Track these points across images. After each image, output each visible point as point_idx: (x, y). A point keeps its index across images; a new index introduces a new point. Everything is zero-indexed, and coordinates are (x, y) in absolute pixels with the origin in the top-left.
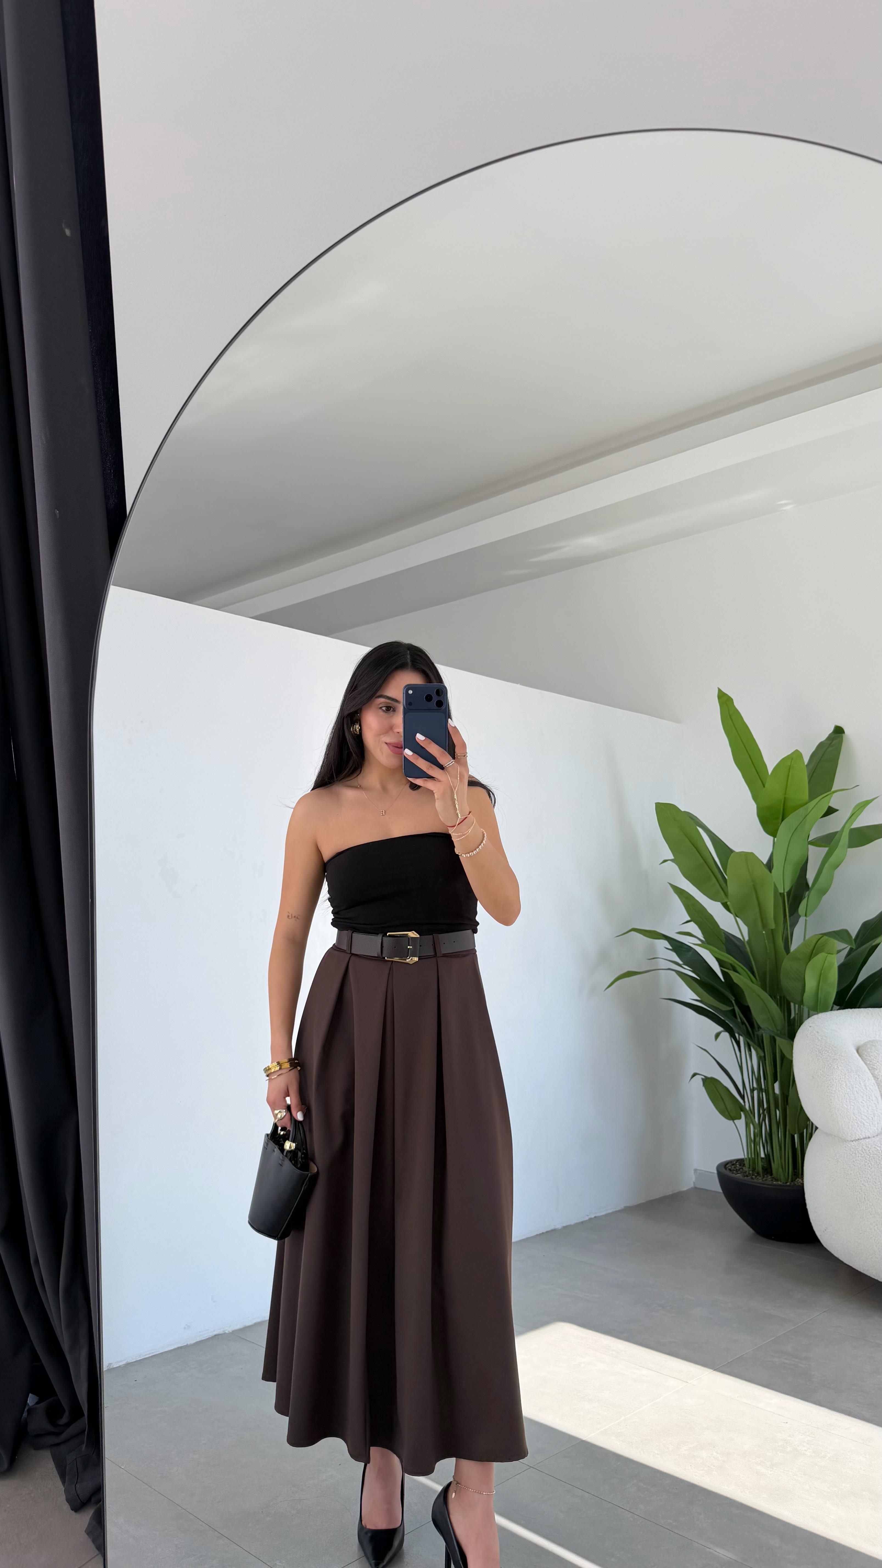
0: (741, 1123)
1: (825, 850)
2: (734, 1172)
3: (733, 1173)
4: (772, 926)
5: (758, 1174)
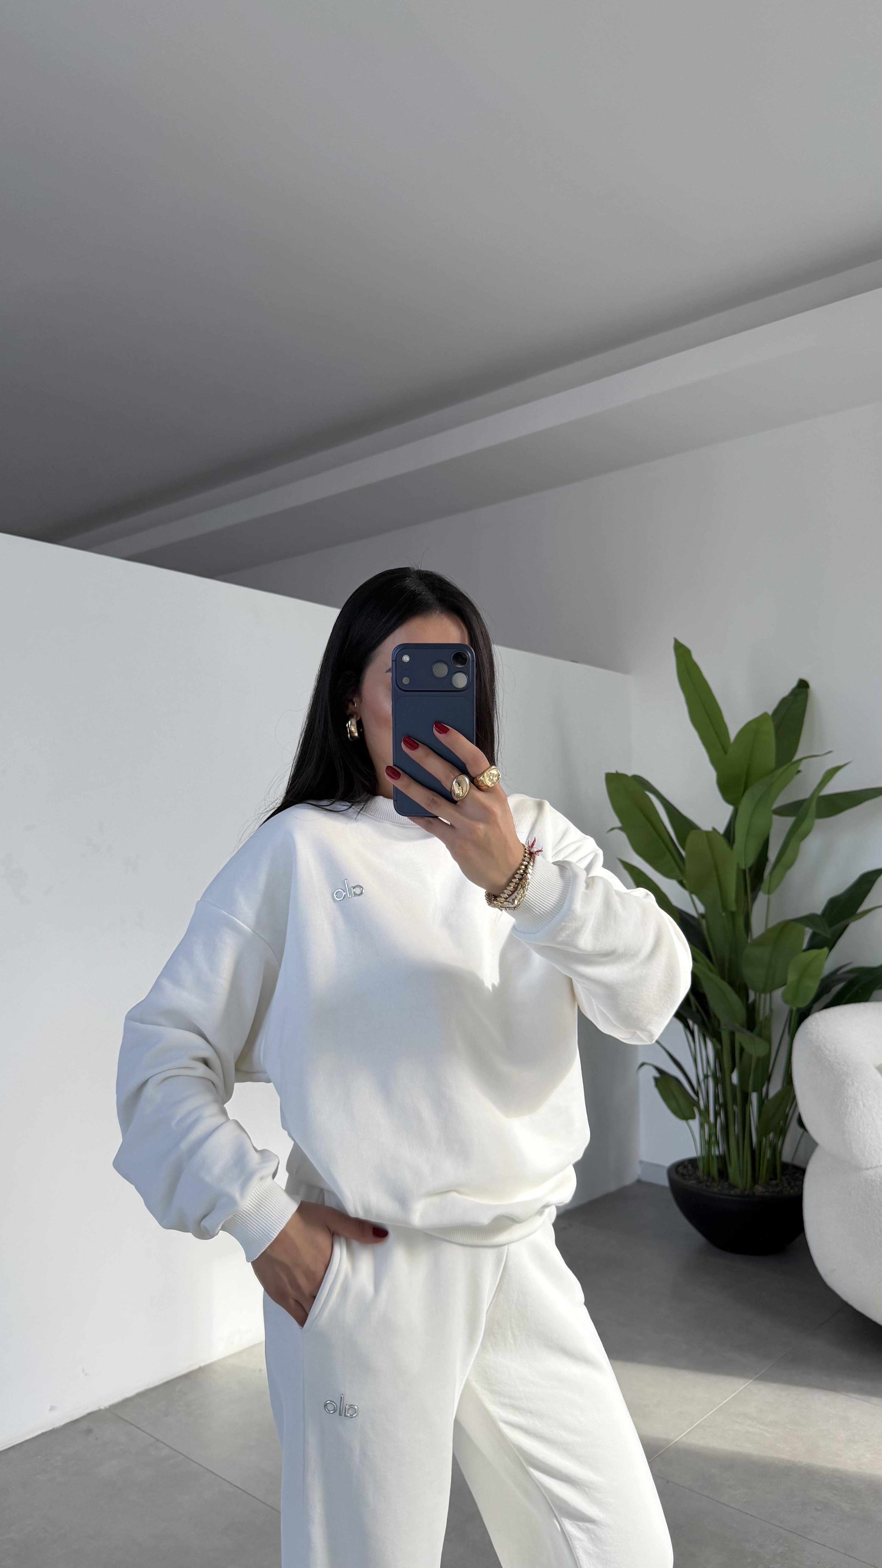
0: (695, 1124)
1: (790, 820)
2: (686, 1177)
3: (685, 1179)
4: (733, 907)
5: (713, 1179)
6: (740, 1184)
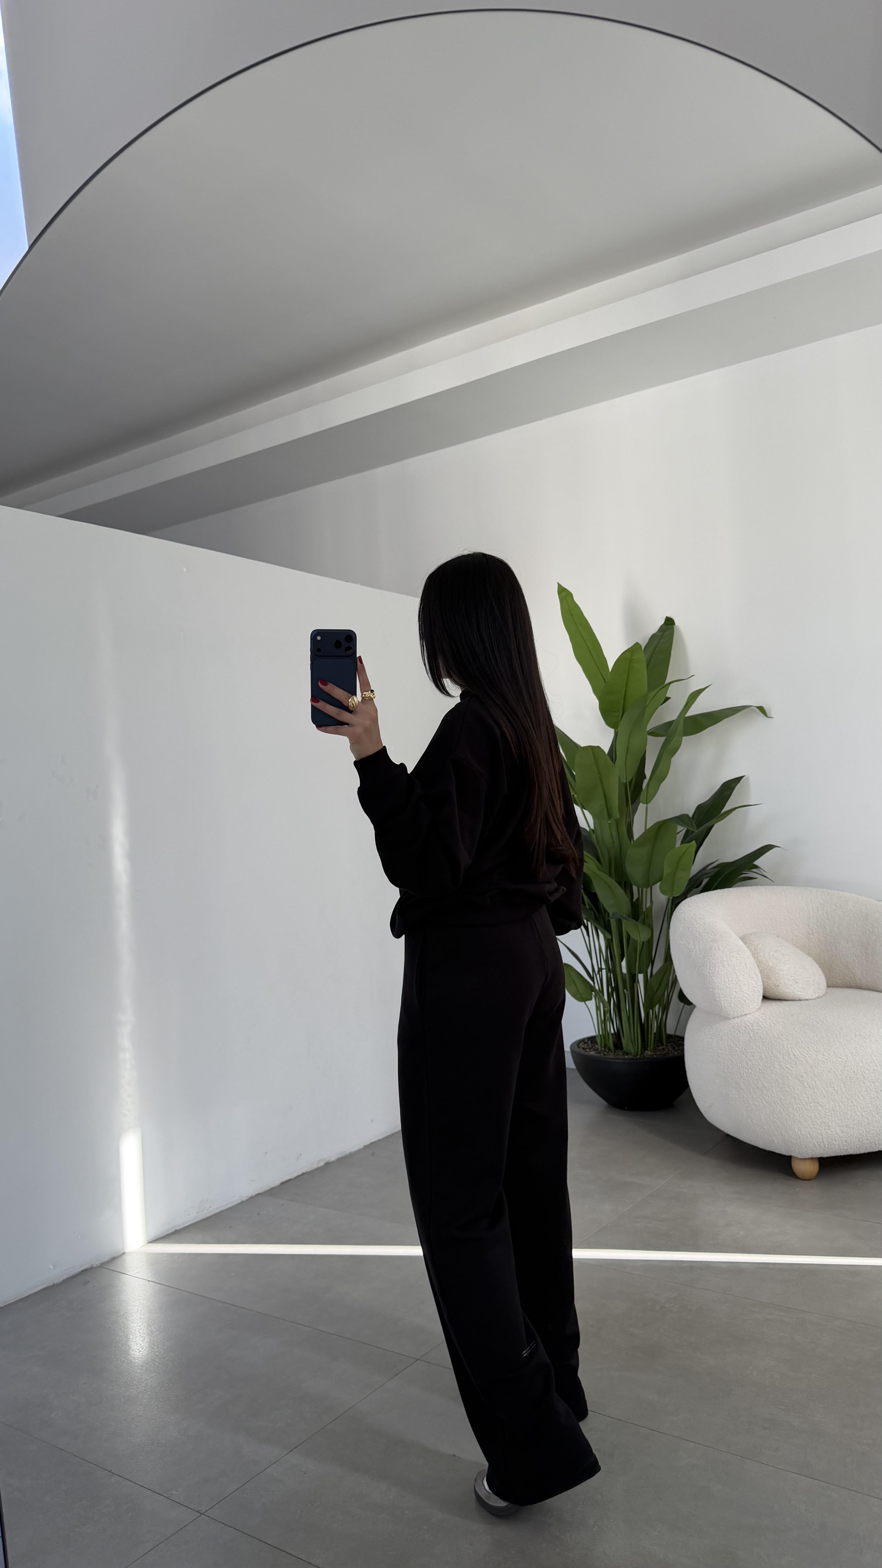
0: (592, 1004)
3: (586, 1051)
4: (617, 817)
5: (609, 1049)
6: (632, 1051)
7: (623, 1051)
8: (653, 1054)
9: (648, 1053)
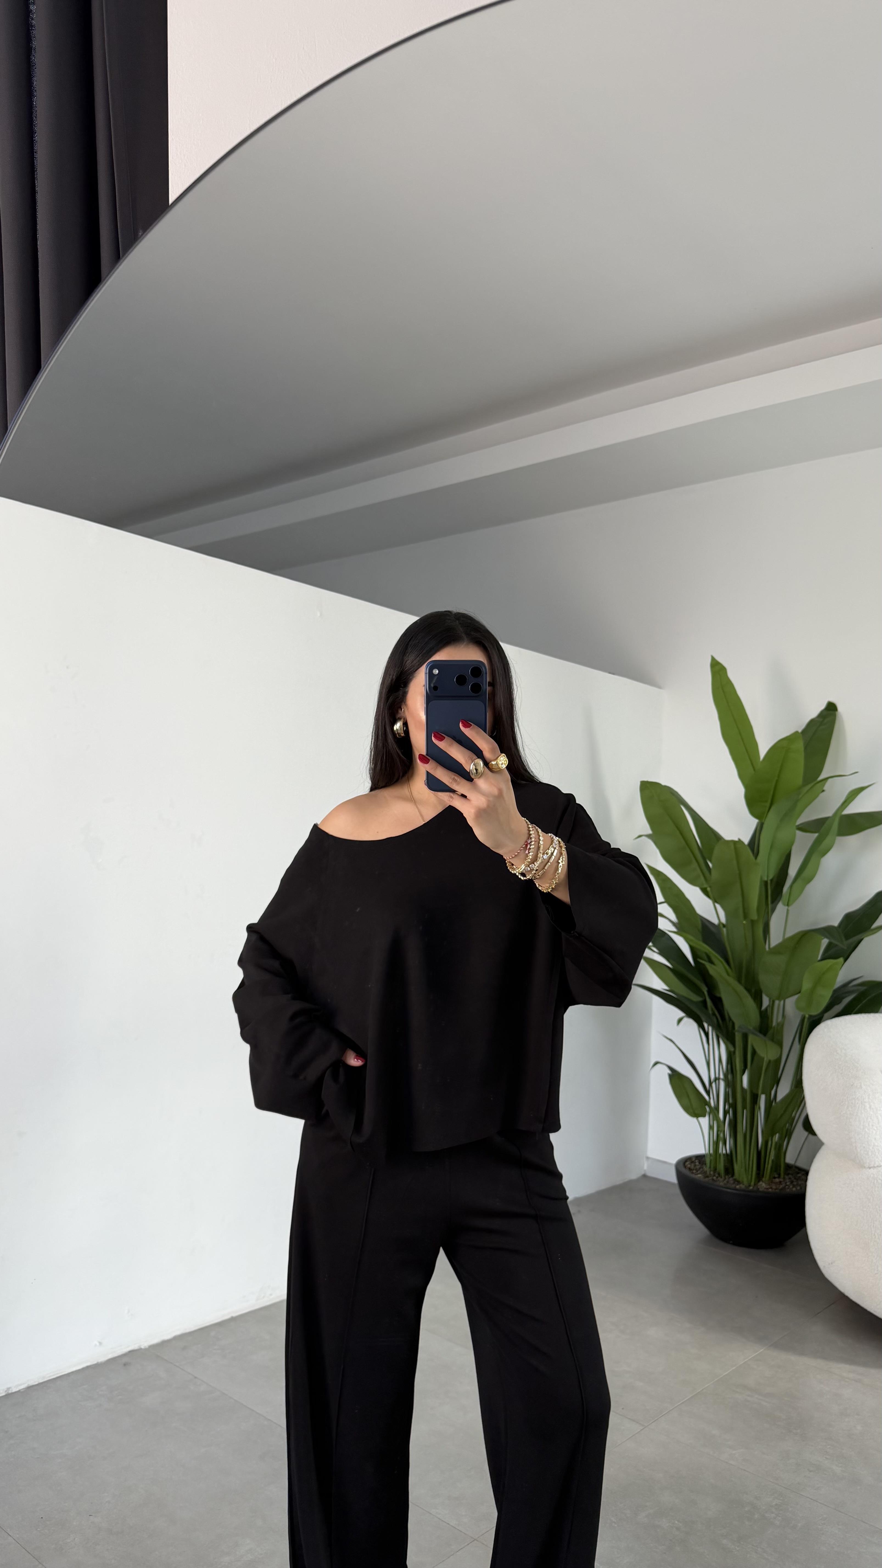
1: (813, 837)
2: (694, 1171)
4: (754, 915)
5: (719, 1174)
6: (745, 1180)
7: (734, 1177)
8: (768, 1187)
9: (763, 1185)
